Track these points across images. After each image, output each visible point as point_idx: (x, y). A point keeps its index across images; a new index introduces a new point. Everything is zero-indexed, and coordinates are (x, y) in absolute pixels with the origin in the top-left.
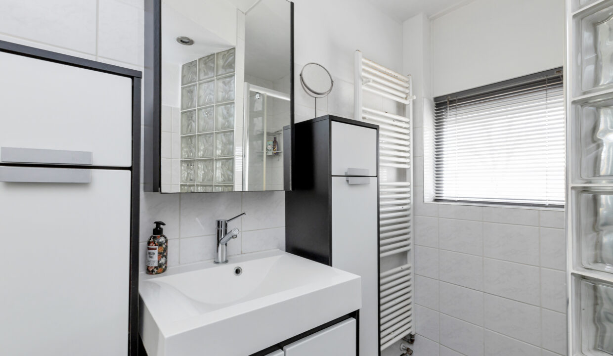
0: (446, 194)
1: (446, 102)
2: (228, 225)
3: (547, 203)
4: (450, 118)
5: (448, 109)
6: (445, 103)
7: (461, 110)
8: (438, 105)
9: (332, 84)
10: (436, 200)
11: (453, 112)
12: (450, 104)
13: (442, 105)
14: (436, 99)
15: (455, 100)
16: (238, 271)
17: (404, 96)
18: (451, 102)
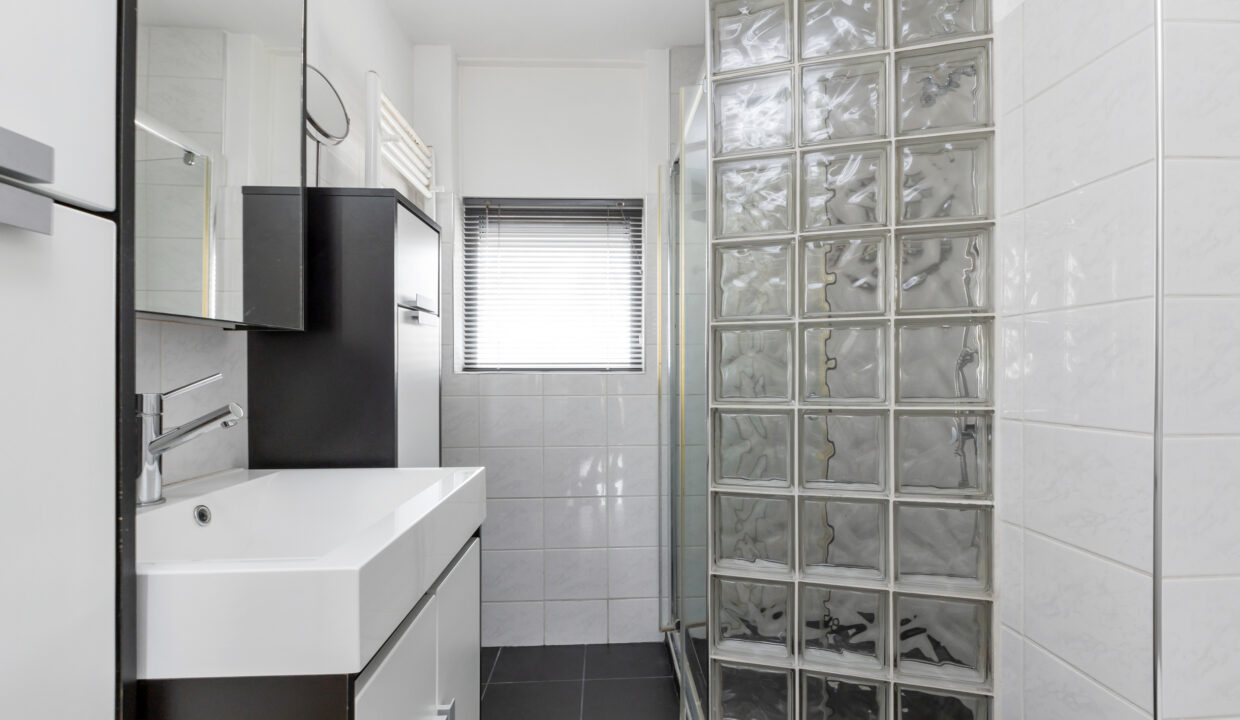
0: (483, 358)
1: (484, 210)
2: (164, 403)
3: (607, 366)
4: (490, 236)
5: (487, 221)
6: (481, 211)
7: (506, 228)
8: (469, 212)
9: (348, 123)
10: (465, 369)
11: (494, 228)
12: (489, 214)
13: (478, 212)
14: (467, 200)
15: (496, 210)
16: (203, 516)
17: (426, 182)
18: (492, 211)
